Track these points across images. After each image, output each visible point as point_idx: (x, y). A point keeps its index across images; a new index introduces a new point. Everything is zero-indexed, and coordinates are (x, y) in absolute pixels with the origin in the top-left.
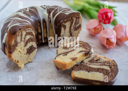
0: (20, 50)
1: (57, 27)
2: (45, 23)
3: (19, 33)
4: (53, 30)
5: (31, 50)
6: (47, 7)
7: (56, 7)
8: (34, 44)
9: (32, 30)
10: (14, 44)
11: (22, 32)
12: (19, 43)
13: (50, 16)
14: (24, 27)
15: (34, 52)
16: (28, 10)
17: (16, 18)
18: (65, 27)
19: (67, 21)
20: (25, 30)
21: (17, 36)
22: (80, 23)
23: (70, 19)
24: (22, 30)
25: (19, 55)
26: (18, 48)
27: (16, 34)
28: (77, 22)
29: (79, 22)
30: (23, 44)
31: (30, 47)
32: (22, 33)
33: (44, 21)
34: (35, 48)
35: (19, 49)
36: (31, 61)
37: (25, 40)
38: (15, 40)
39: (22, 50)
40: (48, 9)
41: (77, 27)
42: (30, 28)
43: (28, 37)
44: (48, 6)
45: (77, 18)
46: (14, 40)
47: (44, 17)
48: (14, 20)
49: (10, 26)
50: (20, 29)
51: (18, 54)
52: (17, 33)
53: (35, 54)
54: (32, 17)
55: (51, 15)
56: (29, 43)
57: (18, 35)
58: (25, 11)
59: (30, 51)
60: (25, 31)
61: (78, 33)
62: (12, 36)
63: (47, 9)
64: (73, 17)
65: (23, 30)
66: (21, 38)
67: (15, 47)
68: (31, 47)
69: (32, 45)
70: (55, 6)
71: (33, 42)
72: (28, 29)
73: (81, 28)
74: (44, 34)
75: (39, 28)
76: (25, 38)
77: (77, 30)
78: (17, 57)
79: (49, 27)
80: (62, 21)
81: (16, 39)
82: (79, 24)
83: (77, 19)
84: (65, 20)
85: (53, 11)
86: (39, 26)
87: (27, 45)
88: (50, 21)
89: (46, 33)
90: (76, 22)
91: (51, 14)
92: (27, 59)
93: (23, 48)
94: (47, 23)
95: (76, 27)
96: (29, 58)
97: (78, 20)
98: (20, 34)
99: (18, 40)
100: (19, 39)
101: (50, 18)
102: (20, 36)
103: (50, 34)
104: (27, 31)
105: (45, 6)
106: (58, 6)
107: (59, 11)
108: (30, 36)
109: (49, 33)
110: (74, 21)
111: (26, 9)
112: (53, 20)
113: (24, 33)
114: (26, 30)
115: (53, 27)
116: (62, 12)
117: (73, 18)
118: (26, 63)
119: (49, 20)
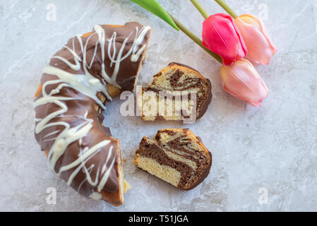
7: (99, 51)
40: (89, 68)
55: (103, 76)
70: (94, 47)
85: (103, 66)
101: (105, 81)
106: (99, 44)
107: (115, 59)
116: (123, 55)
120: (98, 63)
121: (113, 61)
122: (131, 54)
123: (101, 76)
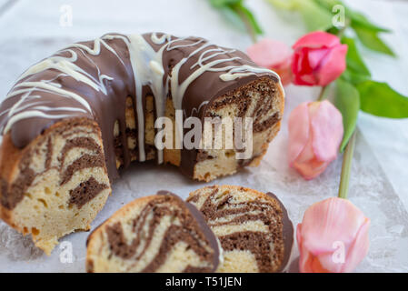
0: (43, 195)
2: (150, 99)
3: (40, 144)
5: (85, 192)
6: (166, 40)
7: (198, 46)
8: (100, 175)
9: (94, 132)
10: (19, 179)
11: (50, 140)
12: (41, 174)
13: (169, 77)
14: (58, 124)
15: (98, 197)
16: (97, 51)
17: (43, 84)
19: (224, 103)
20: (65, 133)
21: (29, 156)
22: (274, 108)
23: (237, 95)
24: (51, 133)
25: (39, 212)
26: (37, 191)
27: (28, 147)
28: (262, 107)
29: (271, 107)
30: (54, 176)
31: (81, 184)
32: (52, 142)
33: (147, 91)
34: (103, 186)
35: (37, 193)
36: (83, 227)
37: (62, 166)
38: (24, 167)
39: (53, 196)
40: (168, 49)
41: (265, 122)
42: (82, 124)
43: (75, 154)
44: (173, 38)
45: (263, 93)
46: (20, 168)
47: (148, 77)
48: (33, 93)
49: (14, 114)
50: (43, 132)
51: (33, 210)
52: (33, 146)
53: (103, 205)
54: (104, 80)
55: (172, 73)
56: (77, 173)
57: (37, 152)
58: (86, 52)
59: (83, 195)
60: (64, 137)
61: (268, 141)
62: (13, 153)
63: (163, 48)
64: (250, 89)
65: (54, 135)
66: (49, 159)
67: (22, 189)
68: (88, 183)
69: (92, 179)
70: (196, 41)
71: (96, 170)
72: (74, 129)
73: (278, 125)
74: (145, 134)
75: (129, 113)
76: (61, 160)
77: (261, 130)
78: (32, 219)
79: (165, 113)
80: (207, 102)
81: (28, 164)
82: (270, 114)
83: (264, 98)
84: (219, 100)
85: (184, 60)
86: (130, 108)
87: (69, 179)
88: (170, 94)
89: (151, 132)
90: (259, 106)
91: (176, 70)
92: (71, 222)
93: (54, 190)
94: (159, 102)
95: (261, 121)
96: (79, 218)
97: (267, 99)
98: (44, 146)
99: (36, 165)
100: (37, 163)
101: (170, 84)
102: (41, 152)
104: (70, 135)
105: (159, 35)
106: (204, 42)
107: (204, 63)
108: (82, 150)
110: (254, 103)
111: (92, 45)
112: (179, 91)
113: (60, 143)
114: (69, 132)
116: (213, 67)
117: (251, 94)
118: (67, 235)
119: (167, 91)
120: (183, 53)
121: (200, 62)
122: (227, 71)
123: (171, 71)
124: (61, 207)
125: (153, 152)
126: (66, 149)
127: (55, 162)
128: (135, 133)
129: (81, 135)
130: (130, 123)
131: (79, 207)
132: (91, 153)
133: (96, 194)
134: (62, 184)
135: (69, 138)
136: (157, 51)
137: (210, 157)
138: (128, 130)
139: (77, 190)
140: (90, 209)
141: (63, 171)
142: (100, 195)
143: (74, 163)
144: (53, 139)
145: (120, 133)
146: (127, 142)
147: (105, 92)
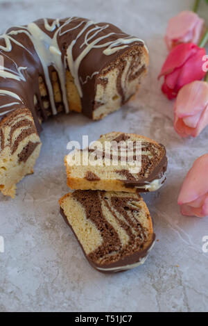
0: (2, 164)
1: (86, 82)
2: (54, 74)
4: (76, 87)
5: (27, 152)
6: (57, 28)
8: (34, 138)
13: (65, 57)
14: (5, 120)
15: (35, 151)
16: (9, 48)
18: (105, 83)
19: (109, 70)
20: (10, 123)
22: (142, 62)
23: (117, 63)
24: (1, 127)
25: (2, 175)
28: (134, 64)
29: (140, 63)
31: (24, 148)
32: (3, 132)
33: (52, 69)
34: (37, 144)
36: (29, 172)
37: (11, 143)
39: (9, 162)
40: (60, 35)
41: (136, 73)
42: (19, 113)
43: (17, 132)
44: (61, 23)
45: (134, 56)
47: (51, 59)
53: (38, 154)
54: (21, 71)
55: (67, 53)
56: (21, 143)
58: (2, 50)
59: (26, 154)
60: (10, 126)
61: (139, 83)
63: (56, 34)
64: (125, 56)
65: (4, 127)
68: (28, 145)
69: (30, 142)
70: (79, 23)
71: (31, 136)
72: (14, 118)
73: (145, 72)
74: (54, 96)
75: (41, 87)
76: (10, 140)
77: (134, 78)
79: (66, 81)
82: (140, 67)
83: (135, 58)
84: (105, 69)
85: (74, 42)
86: (41, 83)
87: (16, 149)
88: (68, 69)
89: (59, 94)
90: (132, 64)
91: (69, 51)
92: (21, 172)
93: (9, 158)
94: (61, 74)
95: (134, 73)
96: (26, 168)
97: (137, 59)
101: (67, 61)
103: (69, 94)
104: (13, 123)
105: (51, 23)
106: (84, 23)
107: (89, 42)
108: (21, 128)
109: (67, 92)
110: (128, 63)
111: (3, 42)
112: (75, 66)
113: (7, 130)
114: (12, 121)
115: (77, 81)
116: (97, 44)
117: (126, 59)
118: (20, 181)
119: (65, 67)
121: (86, 42)
122: (107, 47)
123: (66, 51)
124: (15, 166)
125: (61, 107)
126: (12, 132)
127: (6, 142)
128: (47, 98)
129: (19, 120)
130: (43, 93)
131: (25, 162)
132: (27, 127)
133: (33, 150)
134: (12, 153)
135: (13, 125)
136: (52, 37)
137: (103, 104)
138: (42, 97)
139: (22, 153)
140: (31, 160)
141: (12, 145)
142: (36, 149)
143: (18, 138)
144: (3, 130)
145: (38, 101)
146: (43, 105)
147: (24, 79)
